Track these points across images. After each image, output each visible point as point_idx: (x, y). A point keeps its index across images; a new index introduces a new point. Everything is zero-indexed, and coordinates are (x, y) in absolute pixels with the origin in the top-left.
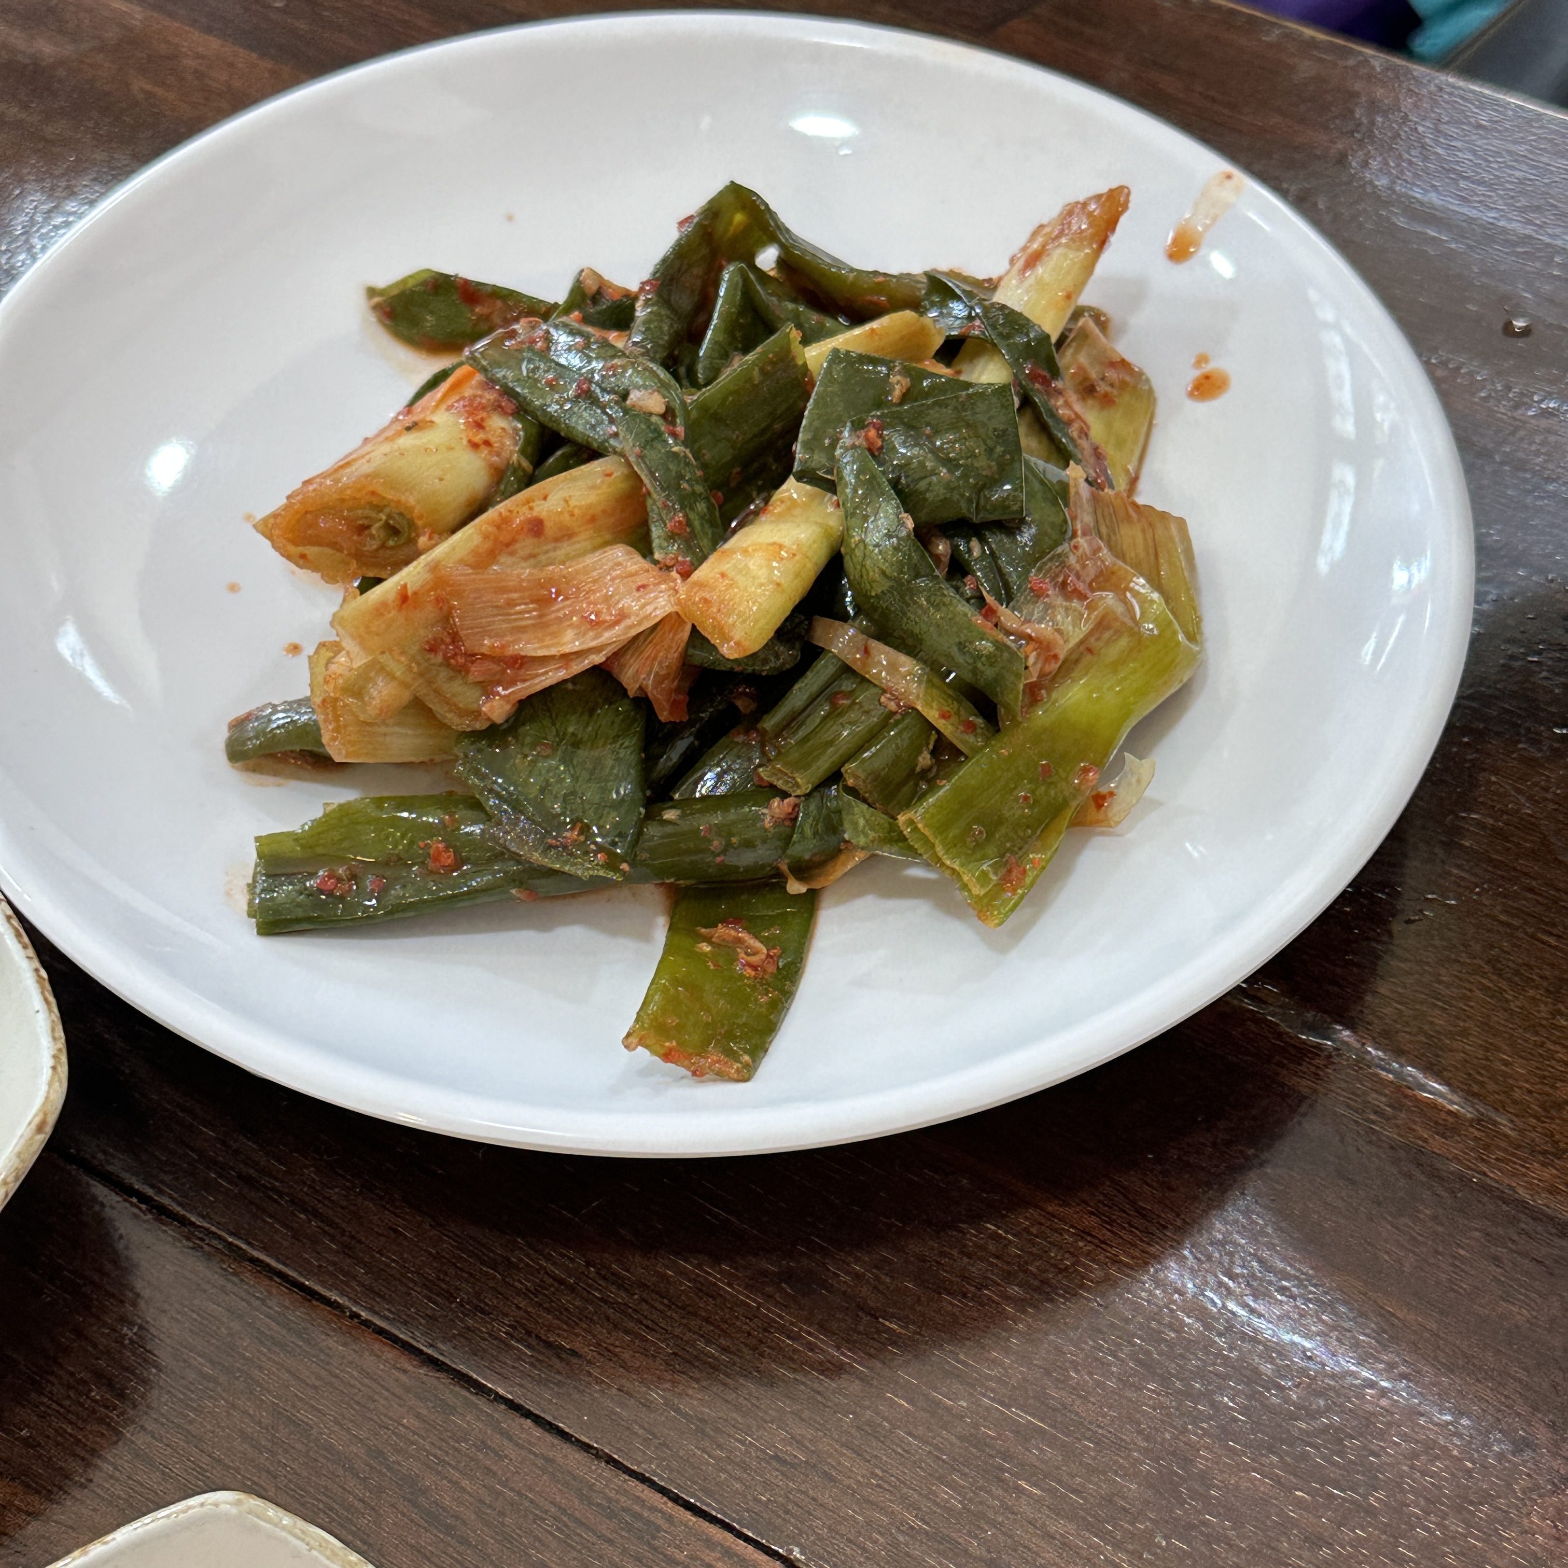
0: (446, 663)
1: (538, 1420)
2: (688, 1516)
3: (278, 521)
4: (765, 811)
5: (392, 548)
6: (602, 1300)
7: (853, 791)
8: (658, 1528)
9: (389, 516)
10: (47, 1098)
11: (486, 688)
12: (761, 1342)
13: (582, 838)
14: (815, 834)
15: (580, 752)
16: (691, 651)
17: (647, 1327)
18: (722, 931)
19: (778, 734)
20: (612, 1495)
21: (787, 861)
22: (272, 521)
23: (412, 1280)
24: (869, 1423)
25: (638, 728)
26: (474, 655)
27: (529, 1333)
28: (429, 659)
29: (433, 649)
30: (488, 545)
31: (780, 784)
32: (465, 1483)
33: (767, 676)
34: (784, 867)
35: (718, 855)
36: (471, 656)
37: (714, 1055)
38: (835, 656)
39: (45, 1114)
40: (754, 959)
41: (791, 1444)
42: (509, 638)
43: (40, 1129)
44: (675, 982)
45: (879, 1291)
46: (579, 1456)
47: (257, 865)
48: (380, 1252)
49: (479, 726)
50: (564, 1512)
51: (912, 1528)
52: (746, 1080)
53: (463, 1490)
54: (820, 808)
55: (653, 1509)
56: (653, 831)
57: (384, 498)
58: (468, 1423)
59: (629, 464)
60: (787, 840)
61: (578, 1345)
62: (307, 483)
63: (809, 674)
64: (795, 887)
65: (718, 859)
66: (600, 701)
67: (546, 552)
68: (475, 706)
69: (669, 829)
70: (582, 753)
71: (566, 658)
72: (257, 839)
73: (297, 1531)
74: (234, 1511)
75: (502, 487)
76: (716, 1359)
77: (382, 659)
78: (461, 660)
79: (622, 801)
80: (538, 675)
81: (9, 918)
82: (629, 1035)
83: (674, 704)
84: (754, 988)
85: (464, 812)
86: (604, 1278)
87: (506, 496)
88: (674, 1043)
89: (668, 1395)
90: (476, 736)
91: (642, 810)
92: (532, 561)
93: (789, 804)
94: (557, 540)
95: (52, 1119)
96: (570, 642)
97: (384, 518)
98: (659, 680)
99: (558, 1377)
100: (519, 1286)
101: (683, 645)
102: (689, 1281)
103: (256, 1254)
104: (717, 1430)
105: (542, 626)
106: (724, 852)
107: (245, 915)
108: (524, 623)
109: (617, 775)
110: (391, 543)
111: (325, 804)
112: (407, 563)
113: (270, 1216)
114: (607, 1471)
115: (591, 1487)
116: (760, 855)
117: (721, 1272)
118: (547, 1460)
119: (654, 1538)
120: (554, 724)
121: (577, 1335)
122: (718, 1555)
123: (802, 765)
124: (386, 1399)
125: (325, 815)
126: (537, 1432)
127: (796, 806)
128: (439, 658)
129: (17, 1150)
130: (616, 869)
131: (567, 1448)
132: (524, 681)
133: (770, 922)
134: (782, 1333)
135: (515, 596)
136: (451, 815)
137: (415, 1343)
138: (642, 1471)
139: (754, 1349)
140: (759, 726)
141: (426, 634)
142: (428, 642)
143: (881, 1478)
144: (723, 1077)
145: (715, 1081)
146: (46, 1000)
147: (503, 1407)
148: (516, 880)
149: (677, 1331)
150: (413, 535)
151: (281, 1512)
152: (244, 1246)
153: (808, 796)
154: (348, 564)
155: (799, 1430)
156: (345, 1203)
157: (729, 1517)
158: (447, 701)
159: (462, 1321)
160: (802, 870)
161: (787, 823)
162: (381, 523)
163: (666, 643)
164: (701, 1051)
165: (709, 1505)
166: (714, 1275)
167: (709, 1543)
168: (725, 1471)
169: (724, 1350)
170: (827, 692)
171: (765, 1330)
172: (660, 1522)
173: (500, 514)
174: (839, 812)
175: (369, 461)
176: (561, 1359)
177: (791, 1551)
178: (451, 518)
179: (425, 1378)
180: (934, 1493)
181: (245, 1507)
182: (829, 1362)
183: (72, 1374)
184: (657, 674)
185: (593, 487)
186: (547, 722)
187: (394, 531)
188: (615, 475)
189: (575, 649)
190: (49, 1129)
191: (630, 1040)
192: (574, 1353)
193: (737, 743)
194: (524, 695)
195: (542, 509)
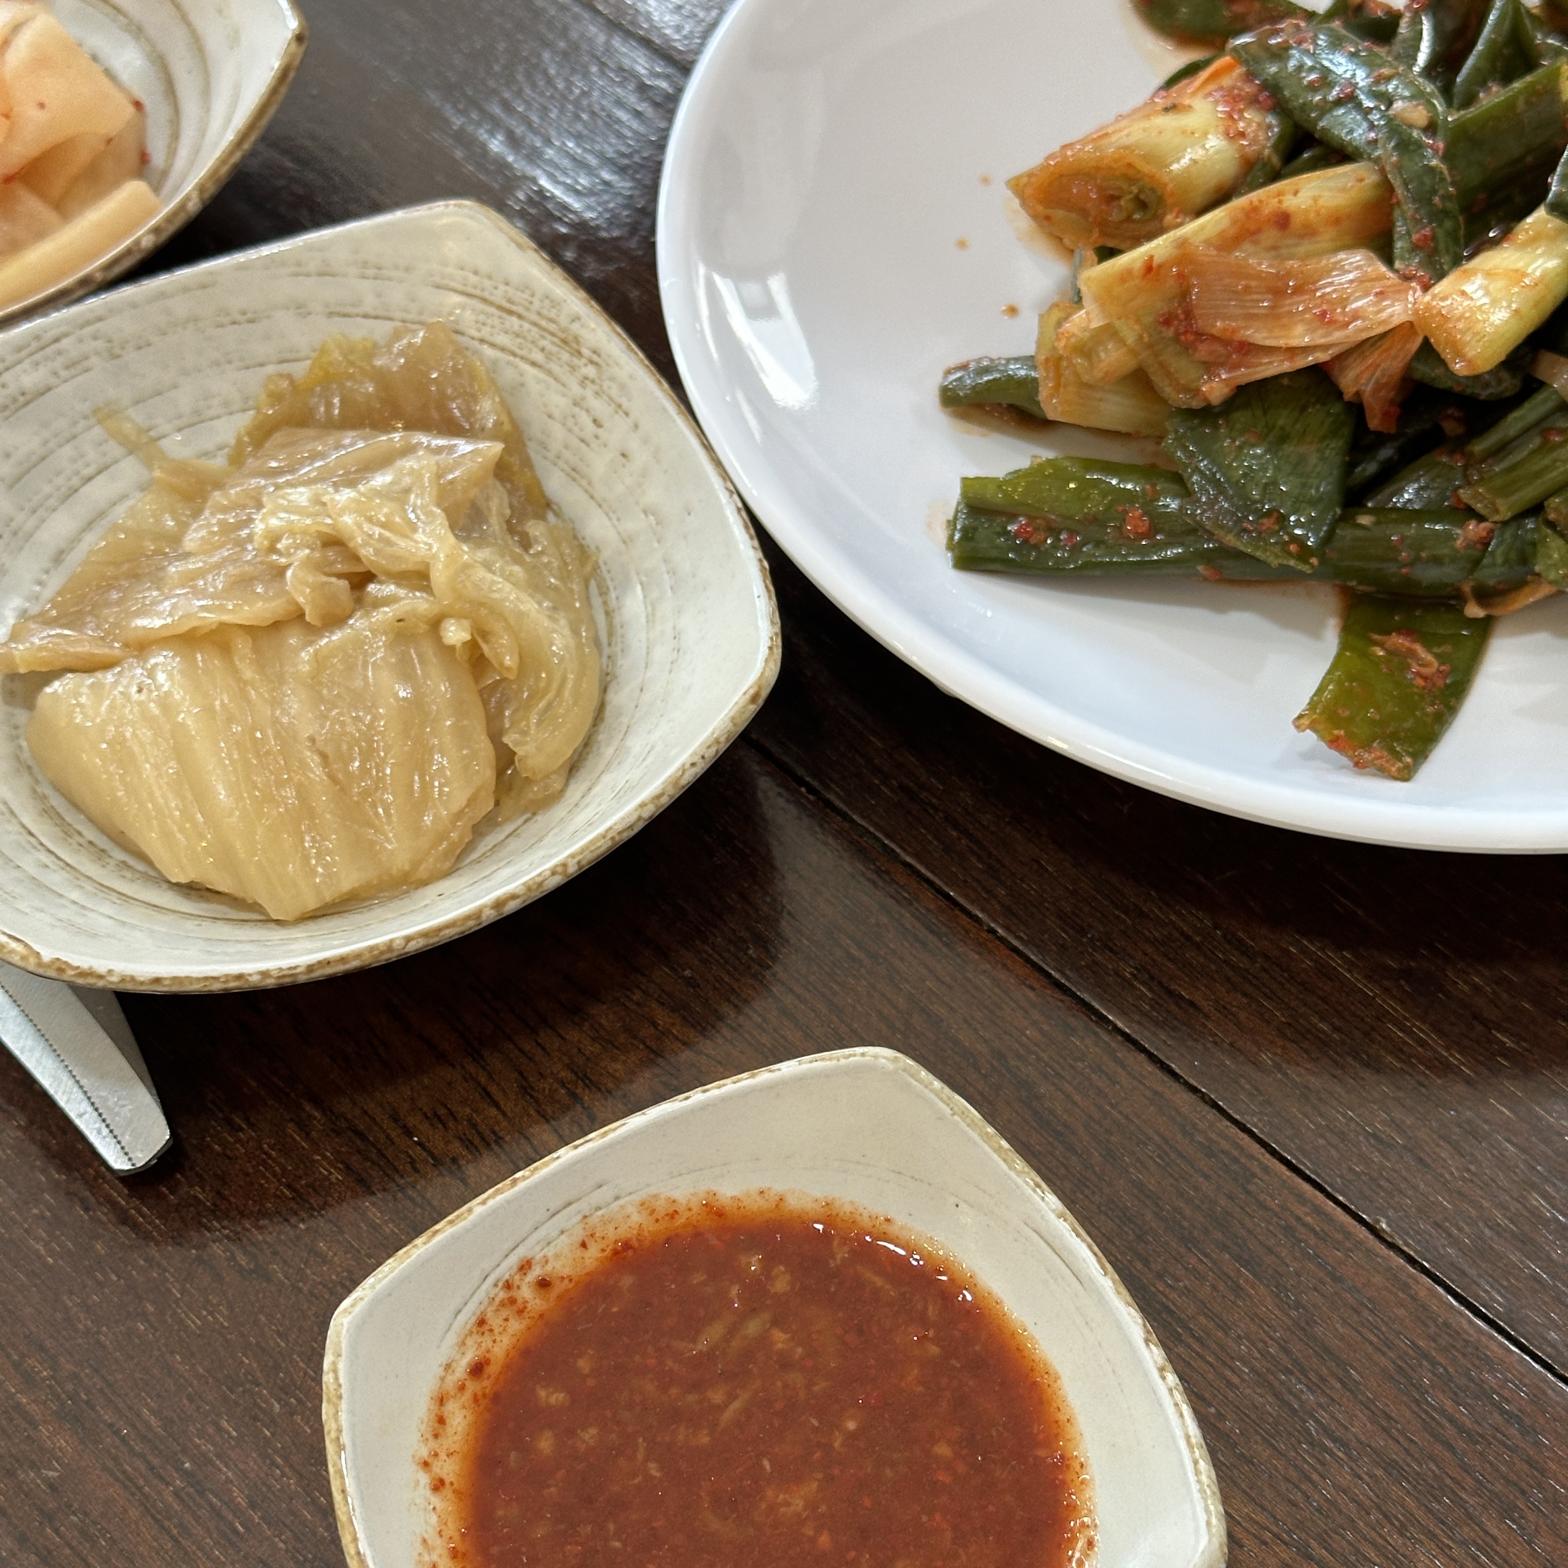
0: (1176, 339)
1: (1152, 1057)
2: (1283, 1168)
3: (1033, 180)
4: (1459, 531)
5: (1139, 221)
6: (1225, 961)
7: (1552, 525)
8: (1254, 1175)
9: (1141, 191)
10: (762, 674)
11: (1210, 367)
12: (1373, 1029)
13: (1277, 528)
14: (1506, 562)
15: (1285, 446)
16: (1414, 364)
17: (1265, 994)
18: (1398, 641)
19: (1483, 460)
20: (1213, 1136)
21: (1472, 584)
22: (1025, 180)
23: (1048, 909)
24: (1469, 1122)
25: (1346, 431)
26: (1203, 335)
27: (1152, 978)
28: (1161, 332)
29: (1167, 322)
30: (1233, 231)
31: (1479, 507)
32: (1077, 1098)
33: (1483, 401)
34: (1467, 588)
35: (1404, 566)
36: (1199, 334)
37: (1377, 752)
38: (1556, 392)
39: (760, 688)
40: (1426, 671)
41: (1390, 1126)
42: (1241, 323)
43: (754, 699)
44: (1351, 678)
45: (1496, 1006)
46: (1188, 1097)
47: (959, 504)
48: (1022, 880)
49: (1196, 404)
50: (1167, 1142)
51: (1499, 1225)
52: (1406, 779)
53: (1075, 1103)
54: (1515, 536)
55: (1251, 1157)
56: (1345, 533)
57: (1139, 171)
58: (1086, 1046)
59: (1383, 171)
60: (1476, 563)
61: (1198, 998)
62: (1065, 147)
63: (1527, 405)
64: (1474, 611)
65: (1404, 571)
66: (1313, 400)
67: (1288, 246)
68: (1193, 385)
69: (1359, 533)
70: (1288, 448)
71: (1292, 351)
72: (965, 480)
73: (943, 1096)
74: (891, 1066)
75: (1249, 179)
76: (1327, 1036)
77: (1118, 324)
78: (1191, 338)
79: (1320, 499)
80: (1261, 364)
81: (739, 510)
82: (1300, 717)
83: (1386, 414)
84: (1422, 697)
85: (1166, 485)
86: (1229, 942)
87: (1253, 187)
88: (1342, 732)
89: (1277, 1059)
90: (1190, 413)
91: (1338, 511)
92: (1273, 253)
93: (1484, 529)
94: (1301, 237)
95: (765, 693)
96: (1300, 336)
97: (1136, 191)
98: (1378, 387)
99: (1175, 1022)
100: (1148, 934)
101: (1409, 357)
102: (1311, 960)
103: (909, 859)
104: (1320, 1100)
105: (1274, 316)
106: (1411, 564)
107: (944, 547)
108: (1256, 311)
109: (1319, 473)
110: (1137, 216)
111: (1034, 457)
112: (1151, 236)
113: (925, 828)
114: (1212, 1114)
115: (1195, 1125)
116: (1447, 573)
117: (1343, 958)
118: (1156, 1093)
119: (1249, 1182)
120: (1265, 413)
121: (1198, 989)
122: (1307, 1210)
123: (1504, 491)
124: (1013, 1010)
125: (1031, 468)
126: (1150, 1068)
127: (1491, 531)
128: (1170, 333)
129: (732, 714)
130: (1306, 561)
131: (1175, 1086)
132: (1247, 367)
133: (1443, 640)
134: (1394, 1025)
135: (1253, 283)
136: (1154, 486)
137: (1045, 966)
138: (1243, 1121)
139: (1366, 1034)
140: (1469, 448)
141: (1162, 307)
142: (1163, 315)
143: (1475, 1174)
144: (1383, 772)
145: (1374, 775)
146: (767, 587)
147: (1120, 1038)
148: (1207, 557)
149: (1294, 1004)
150: (1160, 212)
151: (931, 1077)
152: (898, 850)
153: (1505, 523)
154: (1091, 231)
155: (1398, 1114)
156: (994, 829)
157: (1323, 1179)
158: (1169, 374)
159: (1091, 955)
160: (1484, 596)
161: (1478, 546)
162: (1131, 196)
163: (1393, 352)
164: (1367, 745)
165: (1305, 1164)
166: (1336, 960)
167: (1301, 1199)
168: (1322, 1136)
169: (1337, 1029)
170: (1541, 426)
171: (1378, 1019)
172: (1258, 1171)
173: (1251, 202)
174: (1534, 544)
175: (1127, 135)
176: (1180, 1008)
177: (1378, 1221)
178: (1199, 200)
179: (1050, 999)
180: (1525, 1198)
181: (901, 1064)
182: (1437, 1059)
183: (734, 931)
184: (1377, 382)
185: (1343, 190)
186: (1259, 413)
187: (1142, 205)
188: (1367, 181)
189: (1303, 344)
190: (761, 702)
191: (1302, 721)
192: (1192, 1004)
193: (1439, 463)
194: (1244, 381)
195: (1291, 203)
